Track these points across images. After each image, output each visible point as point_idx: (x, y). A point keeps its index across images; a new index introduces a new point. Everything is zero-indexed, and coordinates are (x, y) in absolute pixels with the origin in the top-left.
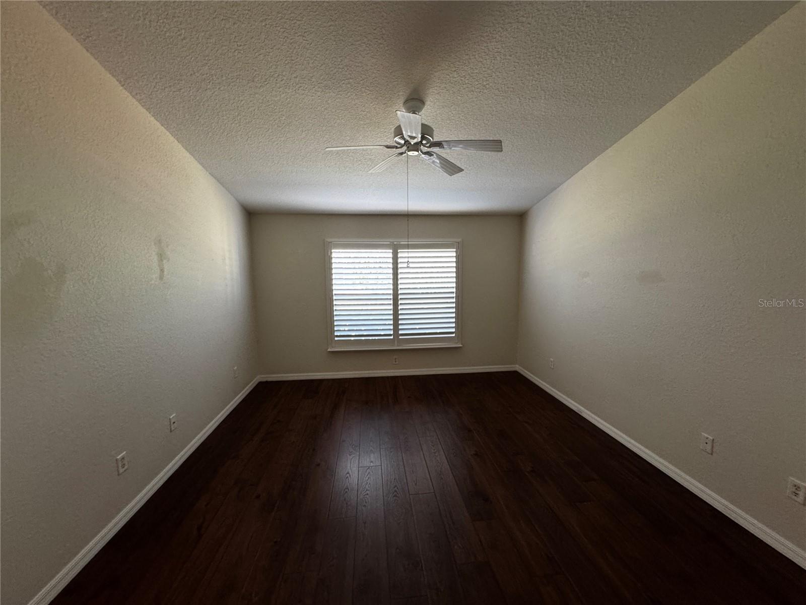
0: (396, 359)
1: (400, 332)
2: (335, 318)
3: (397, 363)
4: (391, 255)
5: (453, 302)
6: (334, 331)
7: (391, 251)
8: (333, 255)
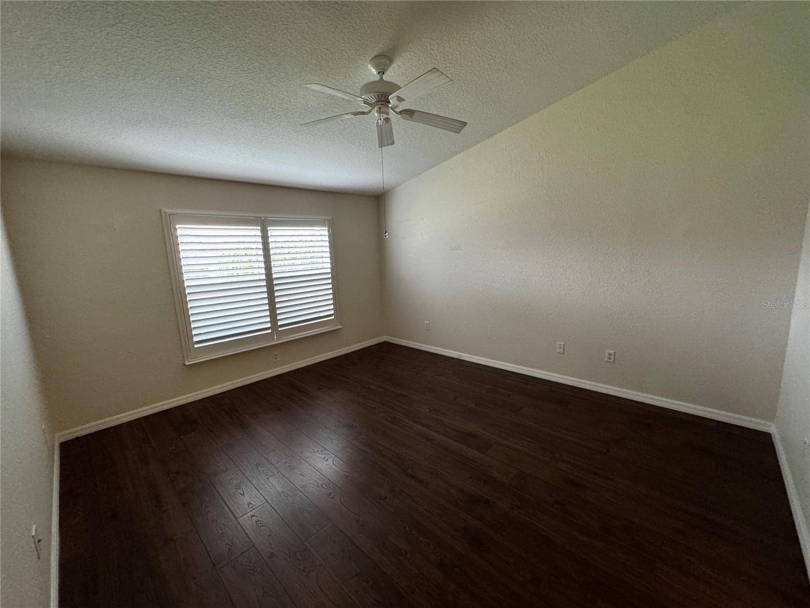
0: (276, 355)
1: (279, 323)
2: (192, 319)
3: (278, 359)
4: (259, 233)
5: (329, 284)
6: (192, 337)
7: (259, 228)
8: (179, 232)
